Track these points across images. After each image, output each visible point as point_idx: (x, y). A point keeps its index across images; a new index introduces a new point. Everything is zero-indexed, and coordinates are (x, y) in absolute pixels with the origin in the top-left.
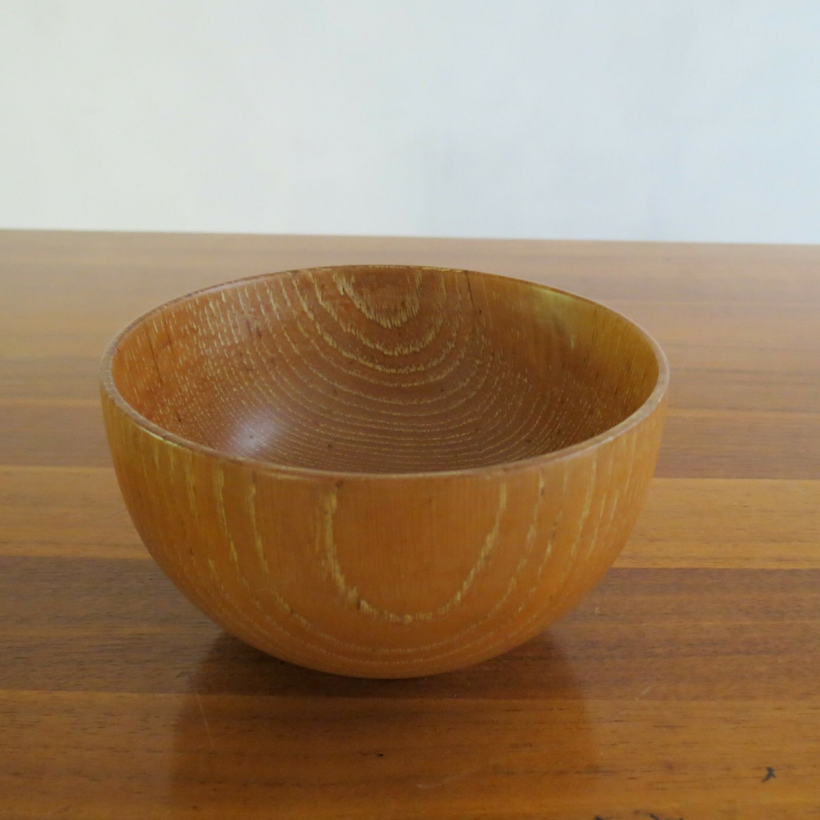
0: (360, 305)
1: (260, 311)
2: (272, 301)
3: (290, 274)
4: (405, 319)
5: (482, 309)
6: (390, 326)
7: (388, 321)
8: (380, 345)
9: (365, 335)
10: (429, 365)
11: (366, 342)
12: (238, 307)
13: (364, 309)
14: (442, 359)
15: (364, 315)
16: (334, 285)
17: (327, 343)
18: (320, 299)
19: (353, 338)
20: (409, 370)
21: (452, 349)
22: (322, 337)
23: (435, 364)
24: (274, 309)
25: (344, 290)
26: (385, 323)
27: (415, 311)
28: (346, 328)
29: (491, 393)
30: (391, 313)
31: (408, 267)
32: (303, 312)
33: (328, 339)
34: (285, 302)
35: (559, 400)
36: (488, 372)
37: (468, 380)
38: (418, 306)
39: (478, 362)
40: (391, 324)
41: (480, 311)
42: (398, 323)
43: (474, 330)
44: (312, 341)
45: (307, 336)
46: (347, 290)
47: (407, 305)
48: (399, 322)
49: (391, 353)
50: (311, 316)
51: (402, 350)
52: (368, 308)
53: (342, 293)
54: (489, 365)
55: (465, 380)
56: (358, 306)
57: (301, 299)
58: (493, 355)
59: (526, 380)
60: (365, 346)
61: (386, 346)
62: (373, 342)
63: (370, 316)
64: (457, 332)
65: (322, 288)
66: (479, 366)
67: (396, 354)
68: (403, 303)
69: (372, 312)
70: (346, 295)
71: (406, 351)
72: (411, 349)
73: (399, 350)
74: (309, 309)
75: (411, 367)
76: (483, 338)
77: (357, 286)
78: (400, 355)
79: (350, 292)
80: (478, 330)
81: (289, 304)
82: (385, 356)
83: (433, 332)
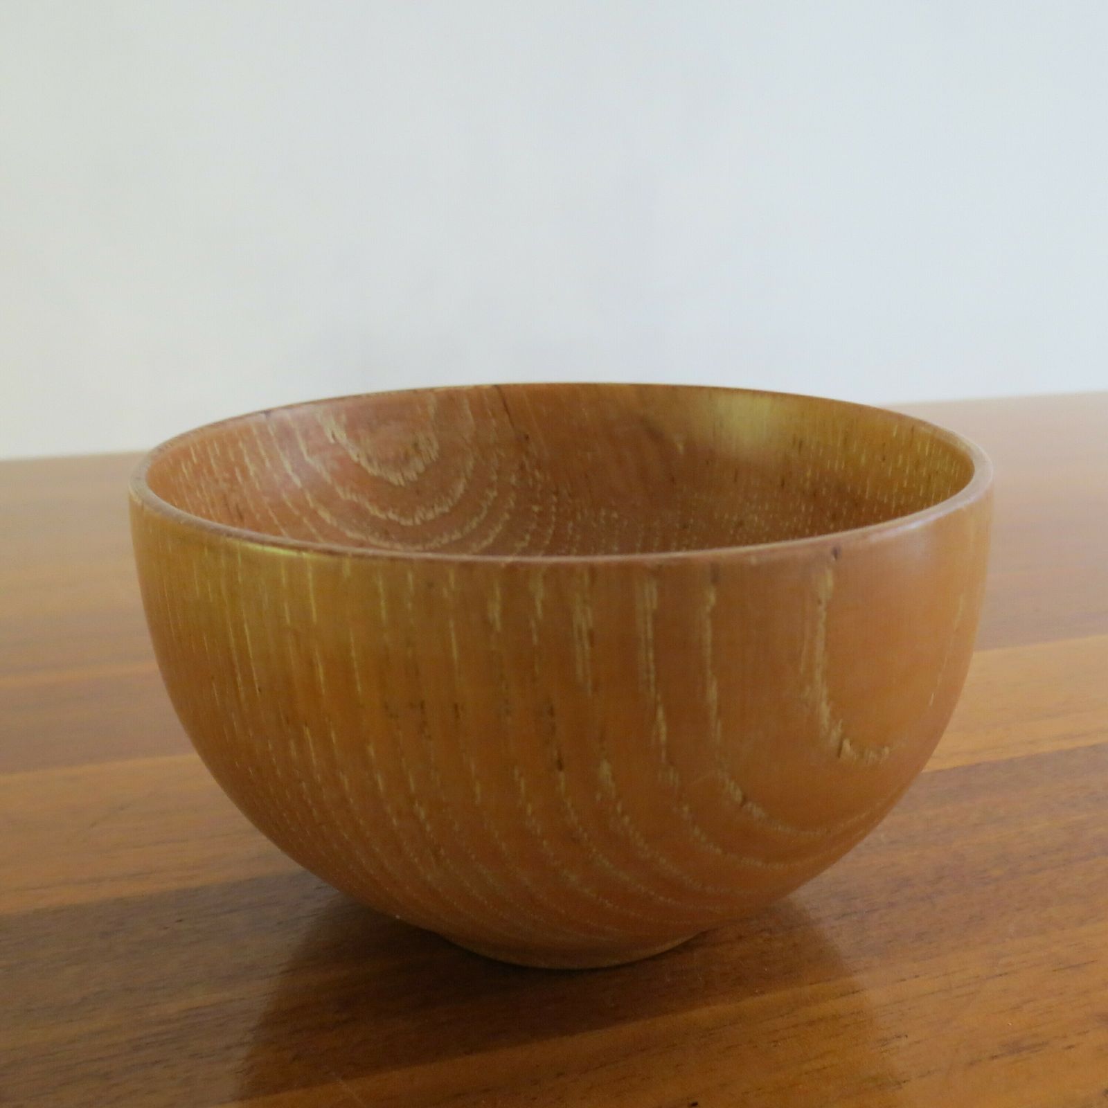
0: (358, 456)
1: (236, 479)
2: (247, 460)
3: (263, 416)
4: (421, 468)
5: (528, 433)
6: (402, 483)
7: (399, 474)
8: (394, 512)
9: (371, 500)
10: (467, 529)
11: (374, 511)
12: (211, 472)
13: (364, 463)
14: (483, 516)
15: (365, 471)
16: (320, 429)
17: (323, 521)
18: (305, 453)
19: (357, 509)
20: (440, 542)
21: (495, 498)
22: (315, 512)
23: (474, 524)
24: (252, 473)
25: (334, 436)
26: (395, 478)
27: (434, 455)
28: (344, 495)
29: (567, 547)
30: (402, 461)
31: (415, 392)
32: (287, 477)
33: (325, 515)
34: (263, 462)
35: (678, 526)
36: (554, 519)
37: (528, 537)
38: (436, 445)
39: (536, 508)
40: (403, 478)
41: (527, 438)
42: (412, 475)
43: (522, 467)
44: (305, 520)
45: (297, 513)
46: (337, 435)
47: (422, 447)
48: (415, 475)
49: (410, 523)
50: (297, 481)
51: (425, 515)
52: (370, 460)
53: (332, 441)
54: (554, 509)
55: (523, 539)
56: (355, 459)
57: (281, 454)
58: (557, 493)
59: (615, 515)
60: (374, 518)
61: (402, 514)
62: (383, 509)
63: (373, 471)
64: (499, 473)
65: (306, 436)
66: (540, 514)
67: (418, 522)
68: (416, 445)
69: (375, 464)
70: (337, 444)
71: (430, 516)
72: (438, 510)
73: (421, 515)
74: (293, 470)
75: (441, 536)
76: (537, 474)
77: (351, 428)
78: (424, 522)
79: (342, 437)
80: (527, 463)
81: (268, 464)
82: (403, 527)
83: (463, 480)
